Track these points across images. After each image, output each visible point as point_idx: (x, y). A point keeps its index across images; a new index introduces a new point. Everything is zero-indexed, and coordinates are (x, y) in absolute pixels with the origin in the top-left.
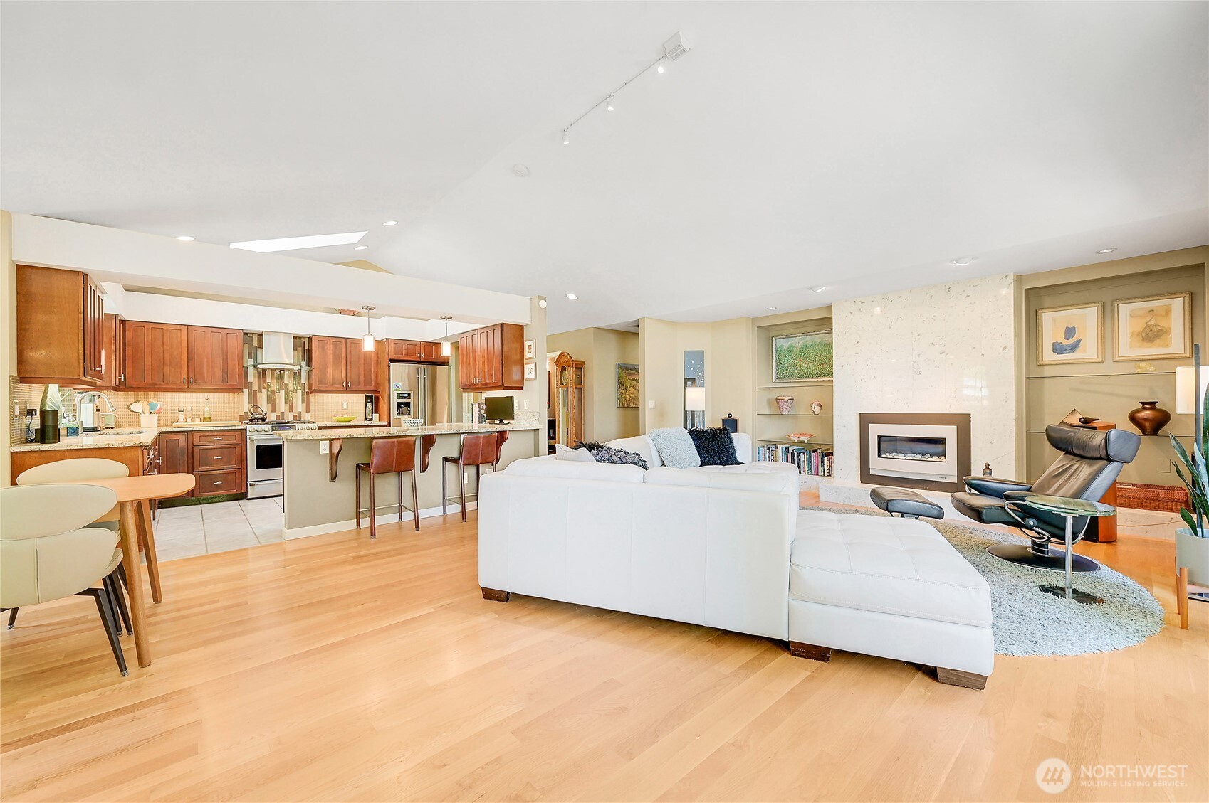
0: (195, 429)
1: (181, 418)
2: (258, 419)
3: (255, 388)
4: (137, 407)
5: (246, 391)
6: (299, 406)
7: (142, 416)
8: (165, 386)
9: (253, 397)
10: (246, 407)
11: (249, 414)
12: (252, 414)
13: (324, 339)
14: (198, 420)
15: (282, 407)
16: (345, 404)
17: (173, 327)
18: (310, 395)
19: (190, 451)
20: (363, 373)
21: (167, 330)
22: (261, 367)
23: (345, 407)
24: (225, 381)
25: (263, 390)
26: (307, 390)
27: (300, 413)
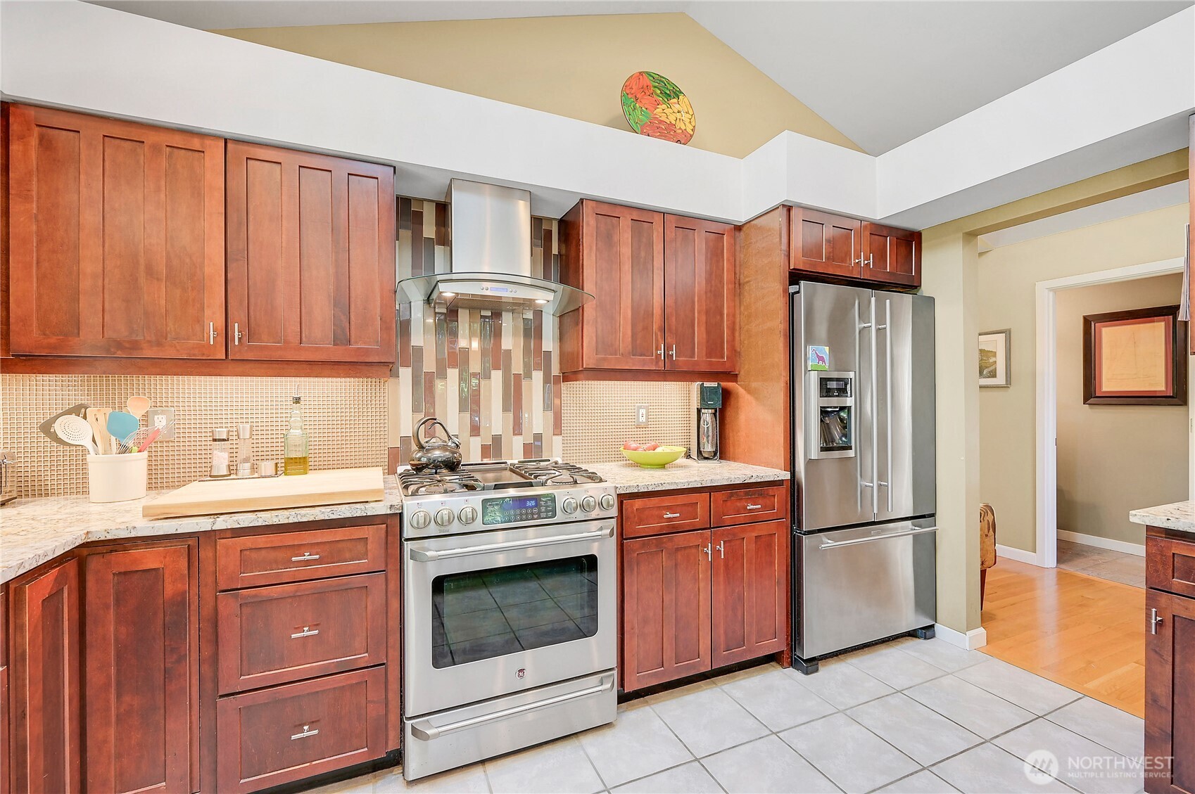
0: (222, 523)
1: (221, 460)
2: (437, 465)
3: (429, 365)
4: (75, 430)
5: (405, 373)
6: (537, 418)
7: (91, 457)
8: (148, 353)
9: (424, 389)
10: (406, 423)
11: (414, 447)
12: (421, 447)
13: (611, 210)
14: (267, 467)
15: (496, 420)
16: (643, 411)
17: (178, 140)
18: (564, 386)
19: (207, 610)
20: (704, 318)
21: (156, 149)
22: (448, 291)
23: (643, 419)
24: (342, 338)
25: (449, 371)
26: (555, 370)
27: (538, 437)
